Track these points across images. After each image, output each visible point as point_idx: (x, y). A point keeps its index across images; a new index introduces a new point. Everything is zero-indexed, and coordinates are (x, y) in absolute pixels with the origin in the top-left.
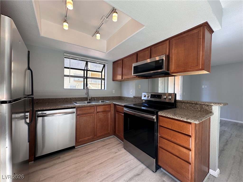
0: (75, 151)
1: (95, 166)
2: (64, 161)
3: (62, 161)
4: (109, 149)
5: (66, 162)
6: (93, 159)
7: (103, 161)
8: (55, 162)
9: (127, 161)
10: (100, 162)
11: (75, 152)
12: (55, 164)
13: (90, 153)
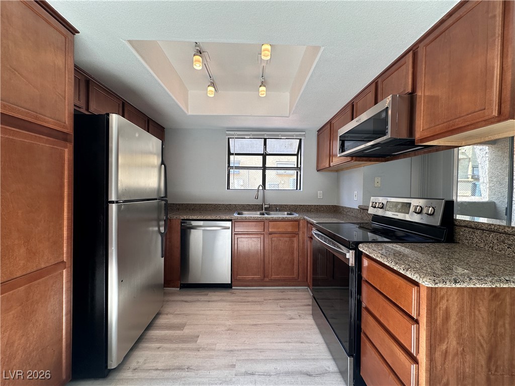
0: (231, 293)
1: (245, 325)
2: (209, 301)
3: (208, 300)
4: (283, 309)
5: (210, 303)
6: (248, 313)
7: (259, 323)
8: (199, 298)
9: (304, 341)
10: (255, 323)
11: (229, 294)
12: (198, 301)
13: (249, 303)
